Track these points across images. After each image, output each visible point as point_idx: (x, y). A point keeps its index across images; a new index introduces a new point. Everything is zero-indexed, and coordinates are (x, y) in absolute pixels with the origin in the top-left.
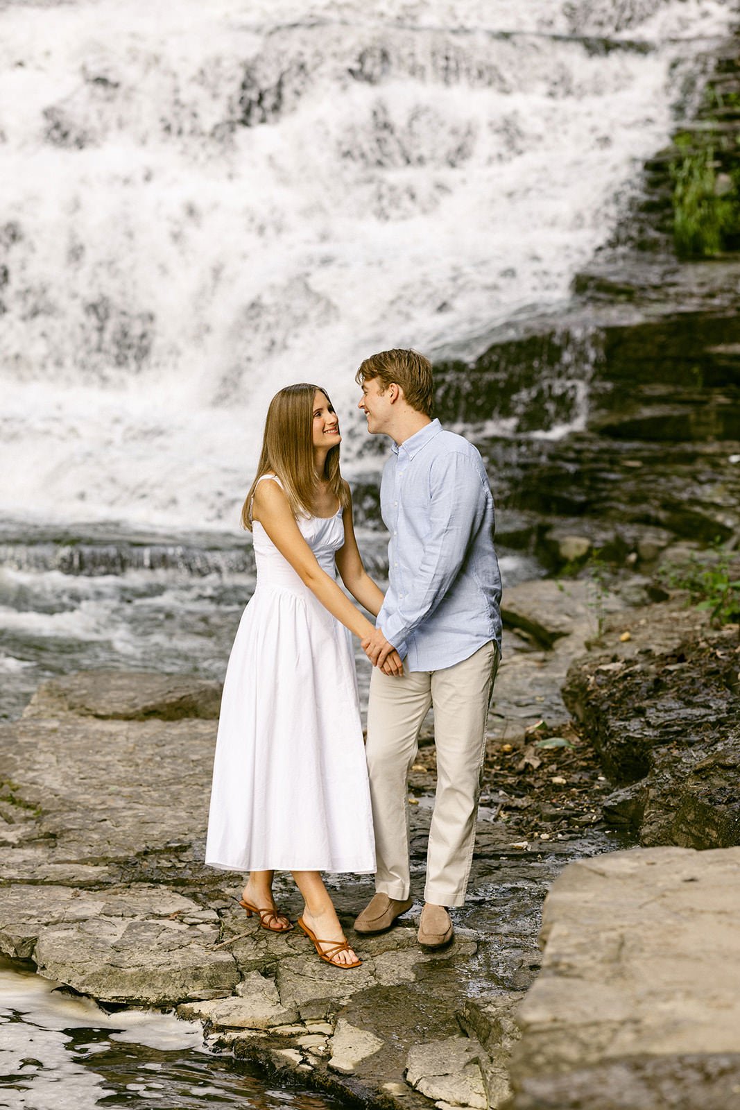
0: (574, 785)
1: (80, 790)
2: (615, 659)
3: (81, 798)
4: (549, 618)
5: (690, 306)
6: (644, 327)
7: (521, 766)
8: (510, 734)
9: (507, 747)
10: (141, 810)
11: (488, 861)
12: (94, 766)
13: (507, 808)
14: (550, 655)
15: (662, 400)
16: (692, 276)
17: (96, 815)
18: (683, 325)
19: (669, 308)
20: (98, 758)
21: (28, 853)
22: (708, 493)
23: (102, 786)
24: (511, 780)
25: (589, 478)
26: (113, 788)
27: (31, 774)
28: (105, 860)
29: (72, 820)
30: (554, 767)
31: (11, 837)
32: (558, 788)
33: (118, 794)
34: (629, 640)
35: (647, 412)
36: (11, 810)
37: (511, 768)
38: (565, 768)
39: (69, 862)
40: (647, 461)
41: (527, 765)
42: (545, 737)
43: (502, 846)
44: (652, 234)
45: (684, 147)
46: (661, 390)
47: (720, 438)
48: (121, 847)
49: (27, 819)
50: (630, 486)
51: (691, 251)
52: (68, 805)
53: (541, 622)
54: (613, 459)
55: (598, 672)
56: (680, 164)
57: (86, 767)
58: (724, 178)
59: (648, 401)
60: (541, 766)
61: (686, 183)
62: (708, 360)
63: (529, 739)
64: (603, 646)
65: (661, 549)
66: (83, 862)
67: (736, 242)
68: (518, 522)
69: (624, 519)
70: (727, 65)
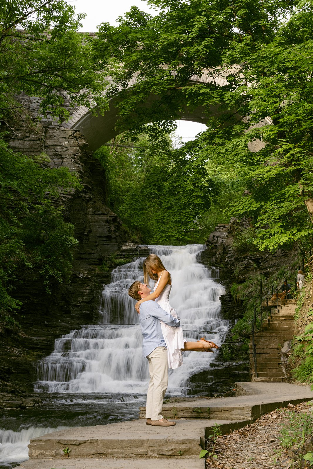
5: (227, 367)
6: (221, 369)
15: (224, 379)
16: (227, 363)
18: (226, 369)
19: (224, 367)
25: (216, 388)
40: (223, 385)
44: (220, 358)
45: (223, 346)
51: (226, 360)
54: (219, 386)
56: (223, 349)
58: (230, 350)
61: (225, 351)
62: (230, 373)
67: (232, 359)
68: (207, 393)
69: (221, 392)
70: (228, 335)
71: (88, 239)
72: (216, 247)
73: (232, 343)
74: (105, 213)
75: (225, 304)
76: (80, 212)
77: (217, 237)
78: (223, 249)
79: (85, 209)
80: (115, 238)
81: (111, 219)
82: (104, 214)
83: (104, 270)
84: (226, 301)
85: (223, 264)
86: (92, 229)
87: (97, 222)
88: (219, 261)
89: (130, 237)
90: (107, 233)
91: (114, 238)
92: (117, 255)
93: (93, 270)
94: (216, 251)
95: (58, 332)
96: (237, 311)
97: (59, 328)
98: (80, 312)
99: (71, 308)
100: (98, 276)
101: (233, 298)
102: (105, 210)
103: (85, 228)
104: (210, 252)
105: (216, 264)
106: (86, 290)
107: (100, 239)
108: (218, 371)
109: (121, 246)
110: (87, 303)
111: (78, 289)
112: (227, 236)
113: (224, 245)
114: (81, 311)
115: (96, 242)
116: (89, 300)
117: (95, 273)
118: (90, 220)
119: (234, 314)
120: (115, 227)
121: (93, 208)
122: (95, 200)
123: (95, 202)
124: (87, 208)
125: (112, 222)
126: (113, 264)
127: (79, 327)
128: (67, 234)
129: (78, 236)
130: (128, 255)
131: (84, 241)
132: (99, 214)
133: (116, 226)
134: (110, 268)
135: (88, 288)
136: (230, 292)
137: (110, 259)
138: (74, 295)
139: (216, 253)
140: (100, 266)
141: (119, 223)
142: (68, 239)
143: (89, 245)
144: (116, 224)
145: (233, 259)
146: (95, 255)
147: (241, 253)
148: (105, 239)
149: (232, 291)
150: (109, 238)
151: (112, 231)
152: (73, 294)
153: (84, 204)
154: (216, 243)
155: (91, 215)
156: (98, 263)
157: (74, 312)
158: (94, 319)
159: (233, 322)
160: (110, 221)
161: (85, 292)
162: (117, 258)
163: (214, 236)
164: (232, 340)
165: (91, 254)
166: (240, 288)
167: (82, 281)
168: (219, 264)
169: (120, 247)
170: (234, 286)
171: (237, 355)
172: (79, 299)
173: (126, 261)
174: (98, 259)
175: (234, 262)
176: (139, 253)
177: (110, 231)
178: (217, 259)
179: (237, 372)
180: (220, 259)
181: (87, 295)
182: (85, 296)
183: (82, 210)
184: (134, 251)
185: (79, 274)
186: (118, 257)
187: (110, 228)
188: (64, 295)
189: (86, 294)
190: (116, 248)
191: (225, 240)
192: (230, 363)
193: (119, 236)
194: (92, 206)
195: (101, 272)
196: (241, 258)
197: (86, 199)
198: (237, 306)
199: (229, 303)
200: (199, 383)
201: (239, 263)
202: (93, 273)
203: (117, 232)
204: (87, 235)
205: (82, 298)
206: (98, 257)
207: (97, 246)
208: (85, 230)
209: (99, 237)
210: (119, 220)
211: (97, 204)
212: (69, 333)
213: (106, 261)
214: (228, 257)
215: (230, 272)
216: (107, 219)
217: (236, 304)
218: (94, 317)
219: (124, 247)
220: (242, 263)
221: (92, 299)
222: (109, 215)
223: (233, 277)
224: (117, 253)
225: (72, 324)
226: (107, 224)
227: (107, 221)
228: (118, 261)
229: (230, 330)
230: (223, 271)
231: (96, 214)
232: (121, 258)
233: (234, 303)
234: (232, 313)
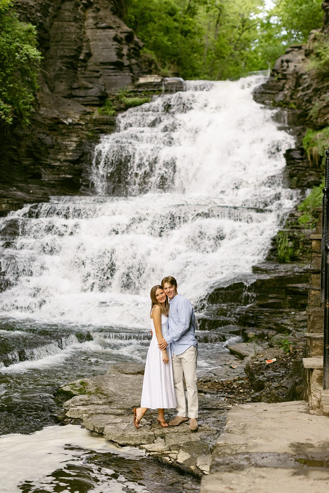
0: (245, 392)
1: (119, 391)
2: (257, 361)
3: (118, 393)
4: (243, 352)
5: (282, 274)
6: (270, 279)
7: (232, 387)
8: (230, 379)
9: (229, 382)
10: (134, 396)
11: (221, 410)
12: (123, 385)
13: (227, 398)
14: (243, 361)
15: (274, 298)
16: (282, 267)
17: (122, 397)
18: (280, 280)
19: (276, 275)
20: (124, 383)
21: (104, 406)
22: (286, 321)
23: (124, 390)
24: (229, 391)
25: (255, 317)
26: (127, 391)
27: (107, 387)
28: (124, 409)
29: (116, 398)
30: (241, 388)
31: (100, 402)
32: (241, 393)
33: (128, 392)
34: (262, 357)
35: (270, 301)
36: (101, 396)
37: (229, 388)
38: (243, 388)
39: (114, 409)
40: (271, 313)
41: (234, 387)
42: (239, 380)
43: (225, 407)
44: (272, 257)
45: (280, 235)
46: (274, 295)
47: (289, 308)
48: (128, 405)
49: (105, 398)
50: (266, 319)
51: (282, 261)
52: (115, 394)
53: (241, 353)
54: (262, 313)
55: (253, 364)
56: (279, 239)
57: (121, 386)
58: (291, 243)
59: (271, 298)
60: (237, 387)
61: (281, 244)
62: (286, 288)
63: (235, 381)
64: (255, 358)
65: (274, 335)
66: (118, 409)
67: (294, 259)
68: (237, 328)
69: (264, 328)
70: (292, 215)
71: (85, 67)
72: (285, 77)
73: (297, 228)
74: (114, 26)
75: (292, 164)
76: (72, 23)
77: (288, 61)
78: (295, 80)
79: (80, 19)
80: (129, 66)
81: (123, 36)
82: (110, 28)
83: (107, 114)
84: (294, 159)
85: (295, 104)
86: (92, 51)
87: (100, 40)
88: (288, 99)
89: (159, 70)
90: (115, 58)
91: (127, 66)
92: (130, 92)
93: (89, 113)
94: (284, 84)
95: (4, 206)
96: (311, 175)
97: (5, 200)
98: (57, 176)
99: (43, 170)
100: (96, 122)
101: (307, 155)
102: (115, 22)
103: (80, 48)
104: (274, 86)
105: (283, 104)
106: (72, 143)
107: (105, 67)
108: (262, 282)
109: (138, 79)
110: (74, 162)
111: (59, 141)
112: (303, 60)
113: (297, 73)
114: (58, 174)
115: (98, 72)
116: (75, 158)
117: (91, 118)
118: (90, 38)
119: (305, 181)
120: (129, 50)
121: (95, 18)
122: (98, 7)
123: (98, 10)
124: (84, 19)
125: (124, 42)
126: (122, 106)
127: (46, 199)
128: (22, 40)
129: (69, 61)
130: (147, 91)
131: (79, 69)
132: (104, 28)
133: (133, 48)
134: (117, 110)
135: (75, 139)
136: (302, 144)
137: (118, 98)
138: (52, 150)
139: (283, 87)
140: (102, 108)
141: (136, 44)
142: (22, 49)
143: (87, 76)
144: (132, 46)
145: (309, 91)
146: (94, 91)
147: (323, 80)
148: (112, 67)
149: (305, 143)
150: (118, 66)
151: (123, 55)
152: (50, 148)
153: (79, 11)
154: (285, 70)
155: (92, 29)
156: (98, 103)
157: (47, 177)
158: (82, 187)
159: (303, 193)
160: (121, 39)
161: (70, 146)
162: (130, 96)
163: (282, 61)
164: (298, 224)
165: (87, 88)
166: (318, 137)
167: (68, 129)
168: (287, 103)
169: (134, 79)
170: (310, 135)
171: (304, 252)
172: (59, 157)
173: (142, 100)
174: (99, 97)
175: (311, 97)
176: (163, 88)
177: (120, 55)
178: (285, 96)
179: (300, 285)
180: (291, 96)
181: (73, 151)
182: (69, 151)
183: (76, 20)
184: (155, 85)
185: (66, 118)
186: (132, 94)
187: (121, 49)
188: (30, 147)
189: (71, 148)
190: (129, 81)
191: (299, 66)
192: (289, 266)
193: (137, 64)
194: (93, 15)
195: (101, 117)
196: (323, 87)
197: (83, 4)
198: (313, 167)
199: (299, 163)
200: (224, 306)
201: (319, 98)
202: (88, 117)
203: (133, 58)
204: (85, 61)
205: (65, 155)
206: (99, 94)
207: (98, 77)
208: (80, 53)
209: (103, 64)
210: (136, 39)
211: (101, 13)
212: (21, 208)
213: (113, 101)
214: (303, 90)
215: (305, 114)
216: (116, 35)
217: (311, 164)
218: (82, 184)
219: (142, 80)
220: (325, 95)
221: (81, 157)
222: (120, 30)
223: (308, 122)
224: (130, 88)
225: (36, 194)
226: (116, 43)
227: (115, 39)
228: (130, 100)
229: (296, 207)
230: (294, 114)
231: (99, 28)
232: (135, 96)
233: (308, 162)
234: (303, 178)
